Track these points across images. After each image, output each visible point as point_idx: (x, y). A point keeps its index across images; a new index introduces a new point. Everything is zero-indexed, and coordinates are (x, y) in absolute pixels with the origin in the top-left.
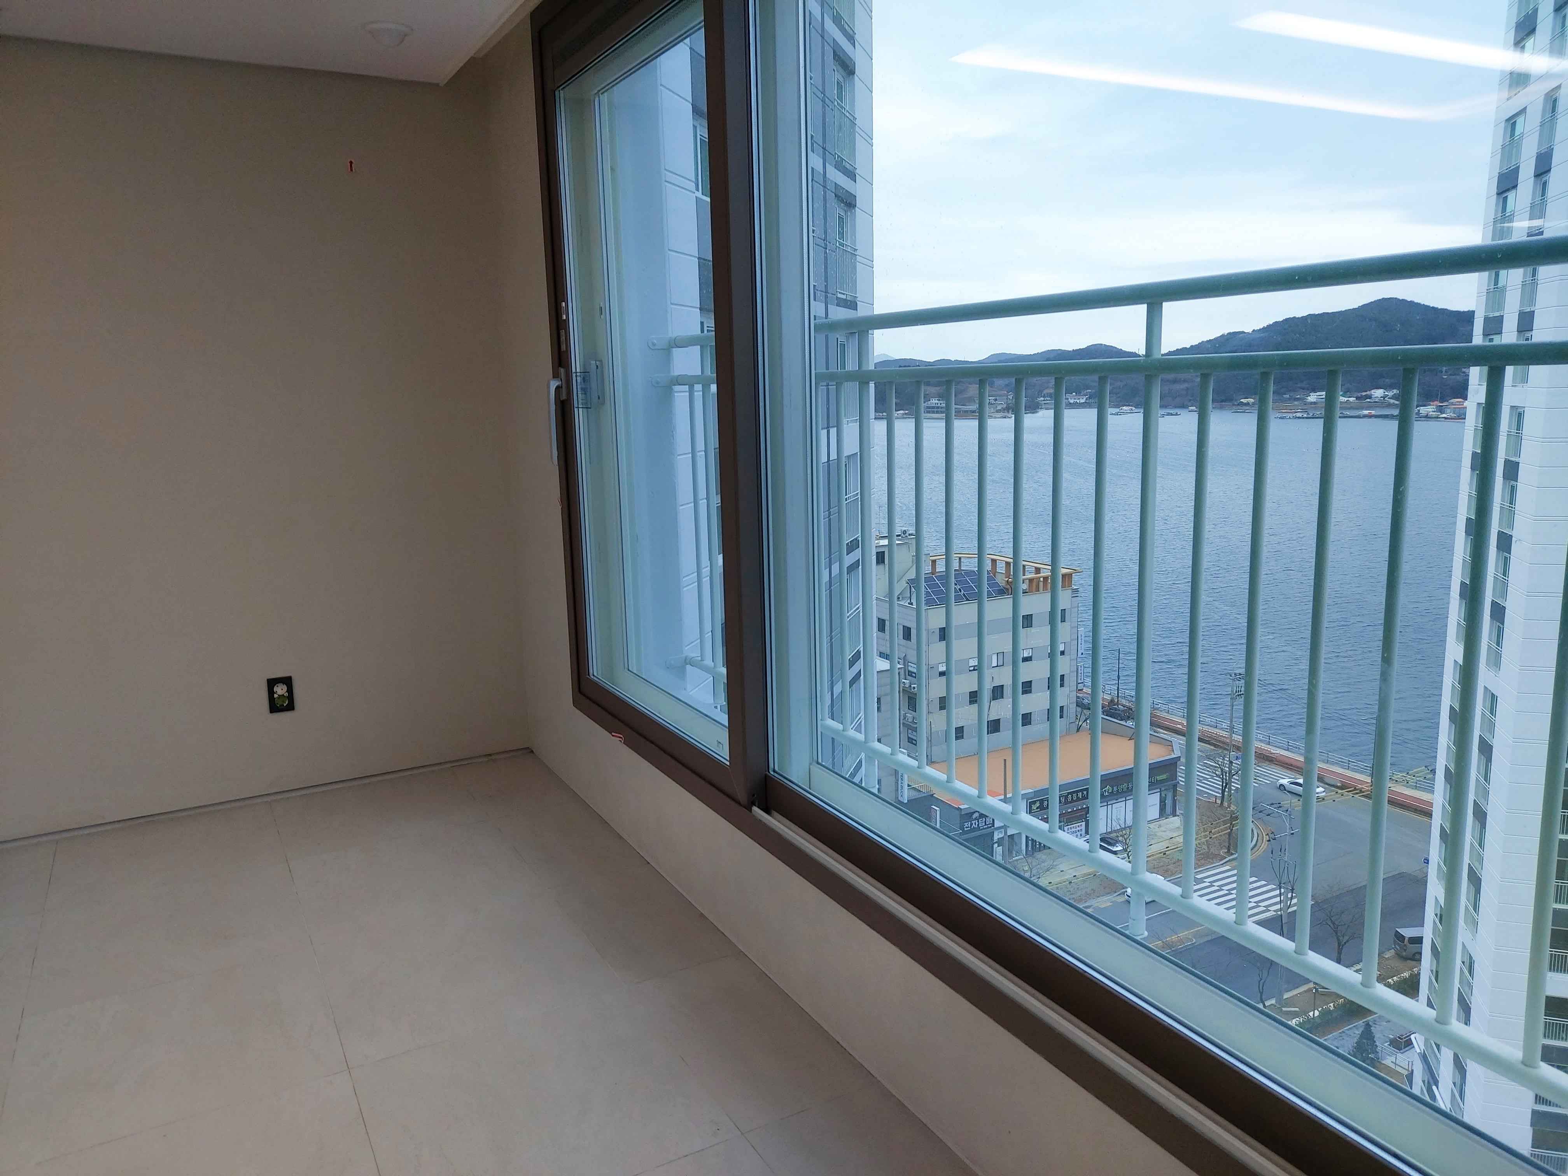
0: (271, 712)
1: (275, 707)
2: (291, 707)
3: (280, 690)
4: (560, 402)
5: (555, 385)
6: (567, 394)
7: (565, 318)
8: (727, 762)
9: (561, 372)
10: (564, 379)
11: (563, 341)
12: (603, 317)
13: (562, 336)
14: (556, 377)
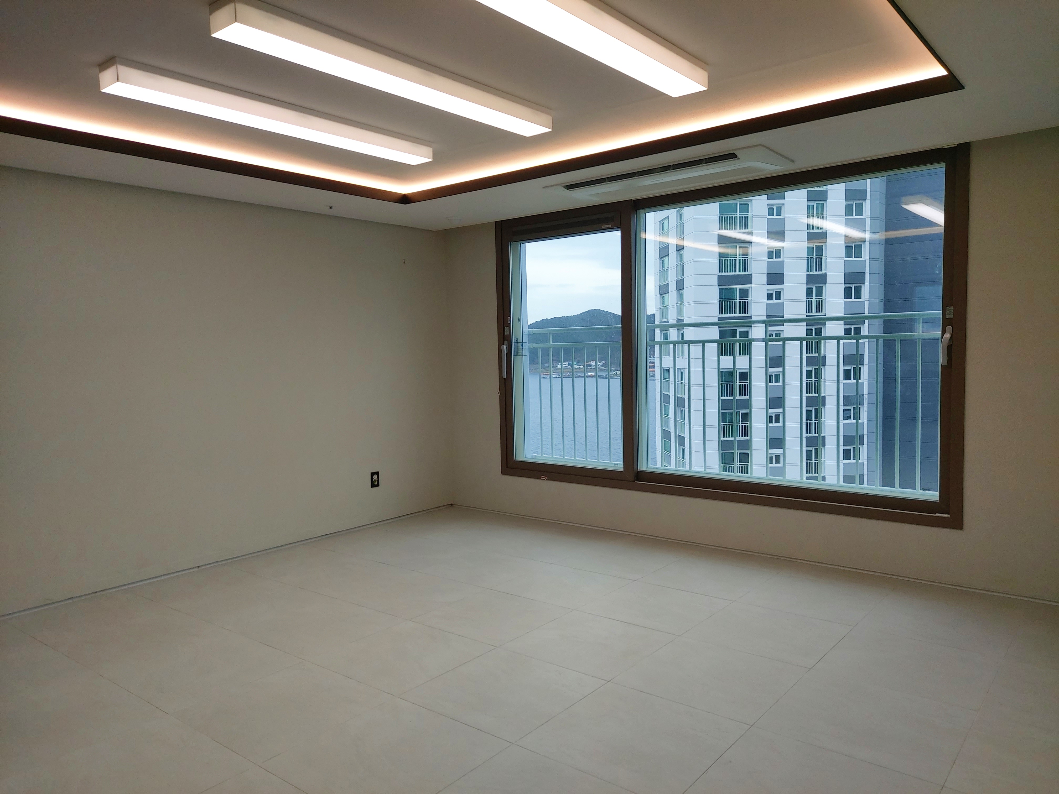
0: (372, 487)
1: (373, 485)
2: (378, 485)
3: (375, 477)
4: (506, 354)
5: (505, 347)
6: (508, 350)
7: (510, 322)
8: (622, 469)
9: (506, 342)
10: (507, 345)
11: (507, 331)
12: (520, 322)
13: (507, 329)
14: (504, 344)
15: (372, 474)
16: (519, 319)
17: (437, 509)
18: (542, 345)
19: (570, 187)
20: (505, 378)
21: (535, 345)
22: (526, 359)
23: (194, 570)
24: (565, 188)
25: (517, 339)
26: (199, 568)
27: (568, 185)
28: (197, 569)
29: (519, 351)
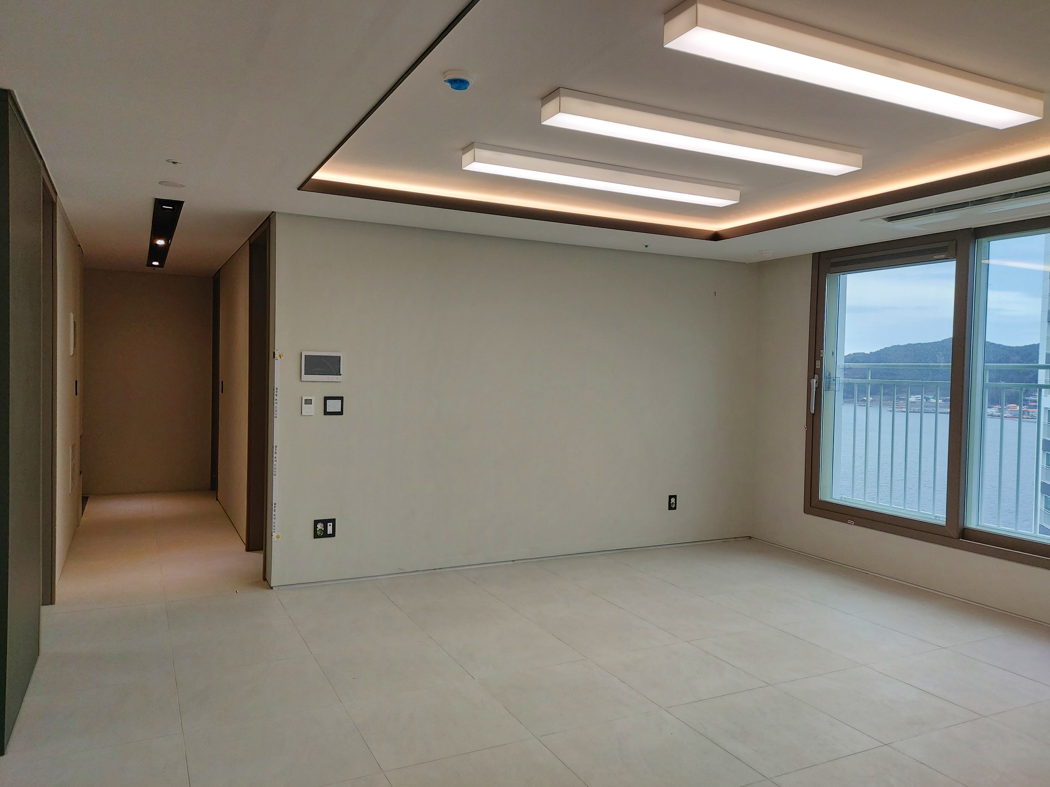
0: (669, 509)
2: (675, 508)
3: (673, 500)
4: (816, 388)
5: (815, 381)
6: (818, 385)
7: (822, 356)
8: (944, 523)
9: (816, 376)
10: (818, 379)
11: (818, 364)
12: (834, 356)
13: (818, 363)
14: (814, 378)
15: (670, 497)
16: (833, 353)
17: (734, 540)
18: (859, 381)
19: (891, 219)
20: (813, 413)
21: (851, 380)
22: (840, 395)
23: (509, 563)
24: (885, 220)
25: (830, 373)
26: (514, 562)
27: (888, 218)
28: (512, 563)
29: (831, 386)
